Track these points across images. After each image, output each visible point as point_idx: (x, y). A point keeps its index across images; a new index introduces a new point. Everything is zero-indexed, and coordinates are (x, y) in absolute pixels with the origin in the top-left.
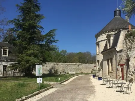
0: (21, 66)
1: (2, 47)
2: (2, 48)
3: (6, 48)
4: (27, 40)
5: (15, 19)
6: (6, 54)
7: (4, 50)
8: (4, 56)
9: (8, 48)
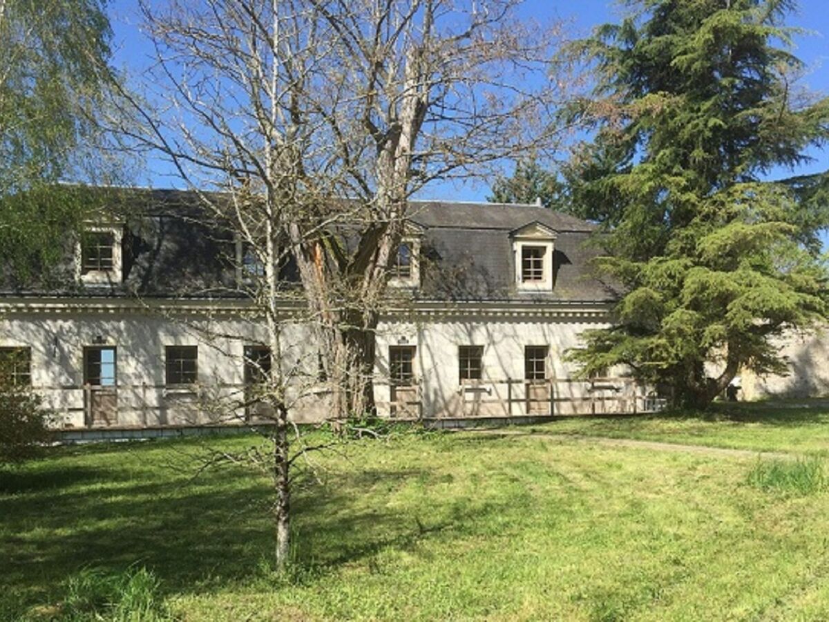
0: (663, 341)
1: (516, 231)
2: (513, 236)
3: (538, 235)
4: (698, 154)
5: (607, 29)
6: (538, 276)
7: (527, 252)
8: (530, 285)
9: (550, 234)
